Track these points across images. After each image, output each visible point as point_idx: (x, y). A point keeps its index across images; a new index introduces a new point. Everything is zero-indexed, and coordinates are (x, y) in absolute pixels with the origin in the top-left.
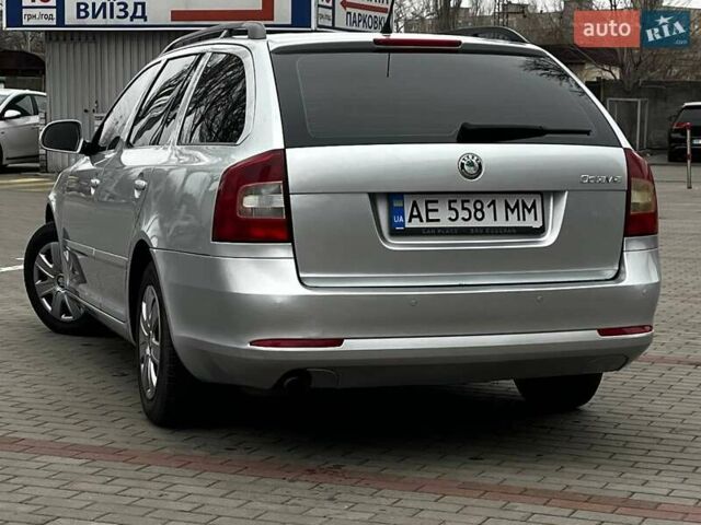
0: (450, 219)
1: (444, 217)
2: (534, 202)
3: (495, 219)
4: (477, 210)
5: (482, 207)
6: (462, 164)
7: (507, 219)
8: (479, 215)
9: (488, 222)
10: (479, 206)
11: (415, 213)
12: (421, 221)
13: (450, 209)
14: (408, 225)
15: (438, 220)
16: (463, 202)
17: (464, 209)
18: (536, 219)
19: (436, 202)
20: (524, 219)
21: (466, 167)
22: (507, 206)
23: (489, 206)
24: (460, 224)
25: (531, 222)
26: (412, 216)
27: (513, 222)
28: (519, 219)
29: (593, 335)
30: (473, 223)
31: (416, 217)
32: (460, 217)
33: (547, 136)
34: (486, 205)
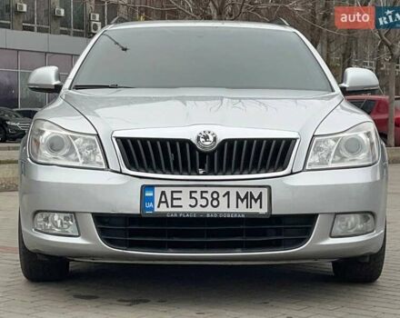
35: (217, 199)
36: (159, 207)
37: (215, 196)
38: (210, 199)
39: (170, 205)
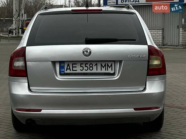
0: (81, 70)
1: (78, 69)
2: (112, 64)
3: (97, 70)
4: (90, 67)
5: (92, 66)
6: (84, 52)
7: (101, 70)
8: (91, 69)
9: (94, 71)
10: (91, 66)
11: (68, 68)
12: (70, 70)
13: (81, 66)
14: (66, 72)
15: (76, 70)
16: (85, 64)
17: (86, 66)
18: (112, 70)
19: (76, 64)
20: (108, 70)
21: (85, 52)
22: (102, 65)
23: (95, 66)
24: (84, 71)
25: (110, 71)
26: (67, 69)
27: (104, 71)
28: (106, 70)
29: (131, 110)
30: (89, 71)
31: (68, 69)
32: (84, 69)
33: (118, 41)
34: (94, 65)
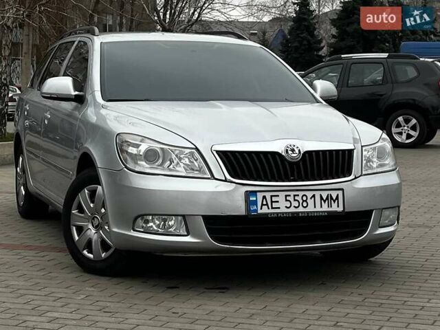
35: (306, 201)
36: (261, 209)
37: (304, 198)
38: (301, 201)
39: (270, 207)
